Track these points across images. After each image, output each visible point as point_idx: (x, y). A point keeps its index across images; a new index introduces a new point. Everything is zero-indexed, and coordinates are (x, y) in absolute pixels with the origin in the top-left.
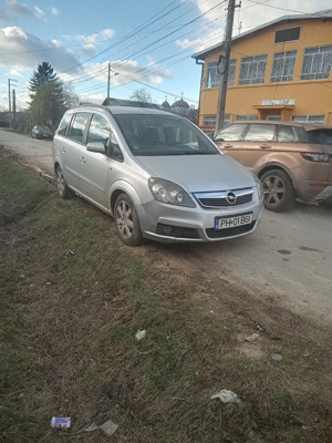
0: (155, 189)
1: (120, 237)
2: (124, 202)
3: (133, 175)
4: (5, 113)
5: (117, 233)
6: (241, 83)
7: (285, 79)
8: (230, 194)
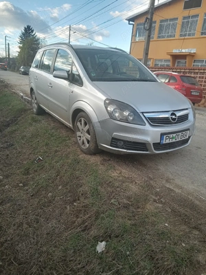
0: (111, 109)
1: (79, 146)
2: (82, 119)
3: (91, 98)
4: (3, 58)
5: (76, 143)
6: (159, 37)
7: (189, 35)
8: (173, 114)
